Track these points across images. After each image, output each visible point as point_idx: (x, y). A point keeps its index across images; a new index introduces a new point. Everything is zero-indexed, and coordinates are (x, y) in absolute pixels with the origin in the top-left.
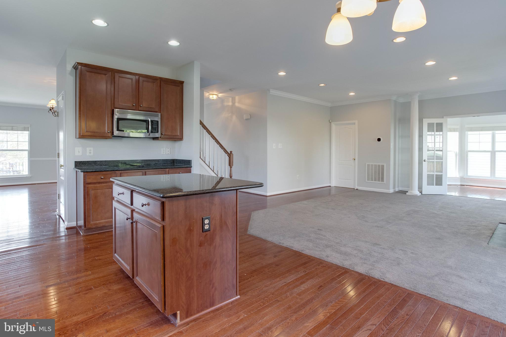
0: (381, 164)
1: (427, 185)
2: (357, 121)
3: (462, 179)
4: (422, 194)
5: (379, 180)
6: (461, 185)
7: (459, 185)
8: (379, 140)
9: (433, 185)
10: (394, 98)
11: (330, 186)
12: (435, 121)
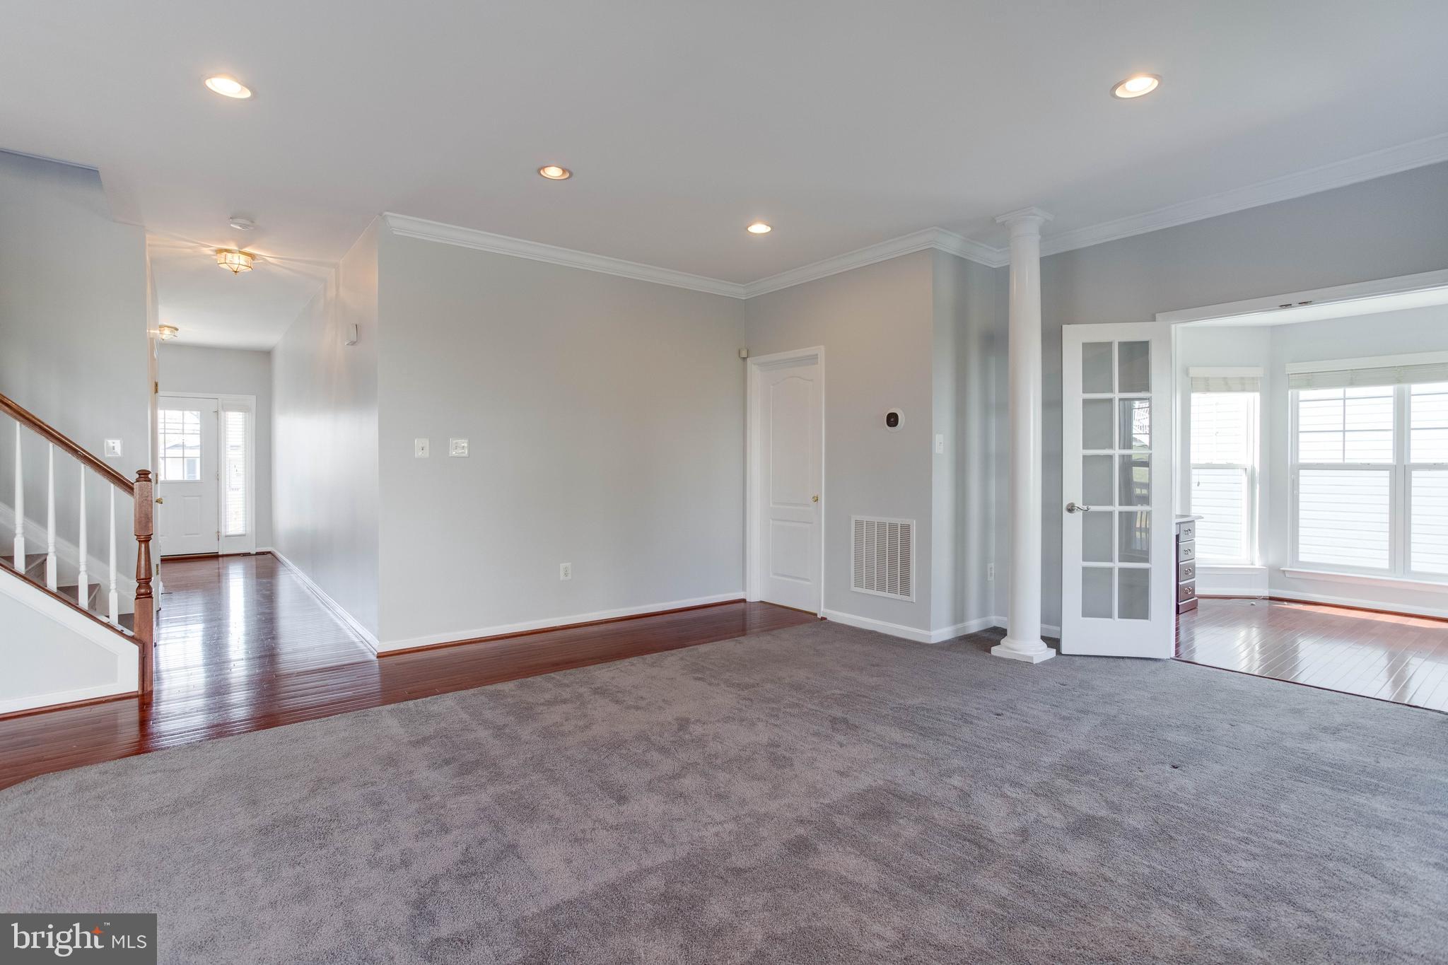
0: (899, 521)
1: (1084, 615)
2: (822, 347)
3: (1276, 573)
4: (1059, 652)
5: (892, 589)
6: (1271, 599)
7: (1264, 599)
8: (892, 420)
9: (1110, 616)
10: (951, 244)
11: (744, 601)
12: (1116, 333)
